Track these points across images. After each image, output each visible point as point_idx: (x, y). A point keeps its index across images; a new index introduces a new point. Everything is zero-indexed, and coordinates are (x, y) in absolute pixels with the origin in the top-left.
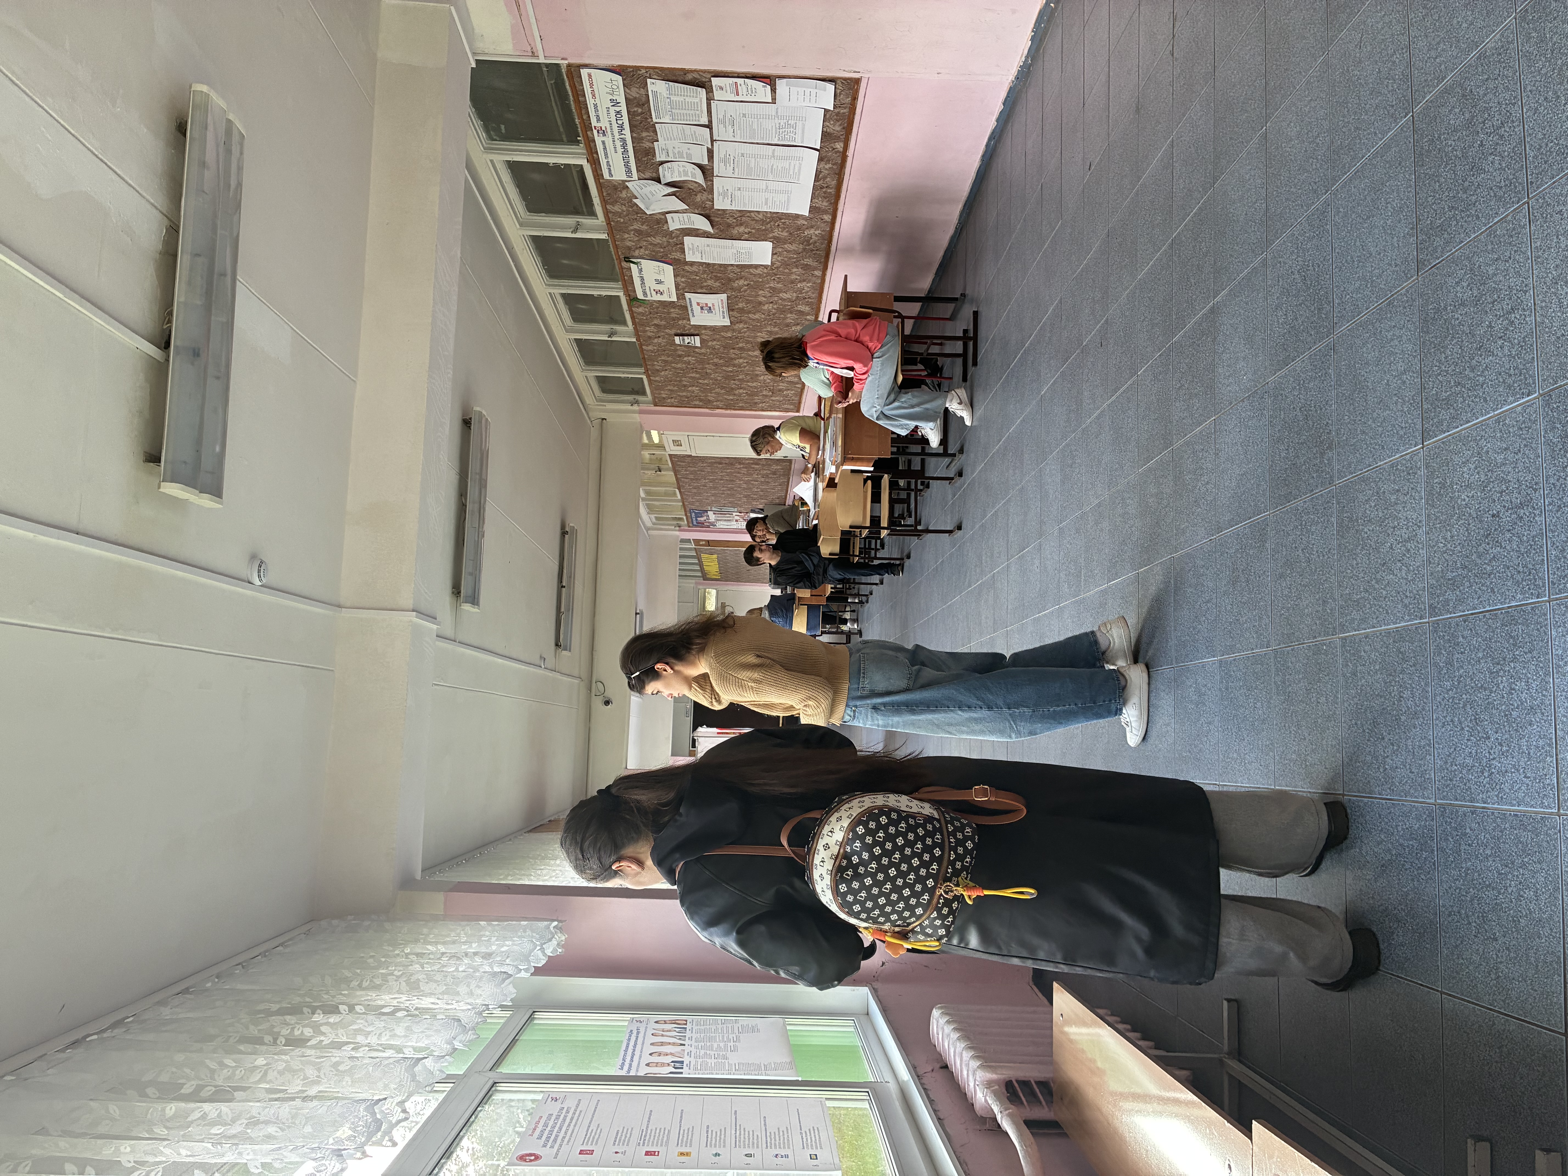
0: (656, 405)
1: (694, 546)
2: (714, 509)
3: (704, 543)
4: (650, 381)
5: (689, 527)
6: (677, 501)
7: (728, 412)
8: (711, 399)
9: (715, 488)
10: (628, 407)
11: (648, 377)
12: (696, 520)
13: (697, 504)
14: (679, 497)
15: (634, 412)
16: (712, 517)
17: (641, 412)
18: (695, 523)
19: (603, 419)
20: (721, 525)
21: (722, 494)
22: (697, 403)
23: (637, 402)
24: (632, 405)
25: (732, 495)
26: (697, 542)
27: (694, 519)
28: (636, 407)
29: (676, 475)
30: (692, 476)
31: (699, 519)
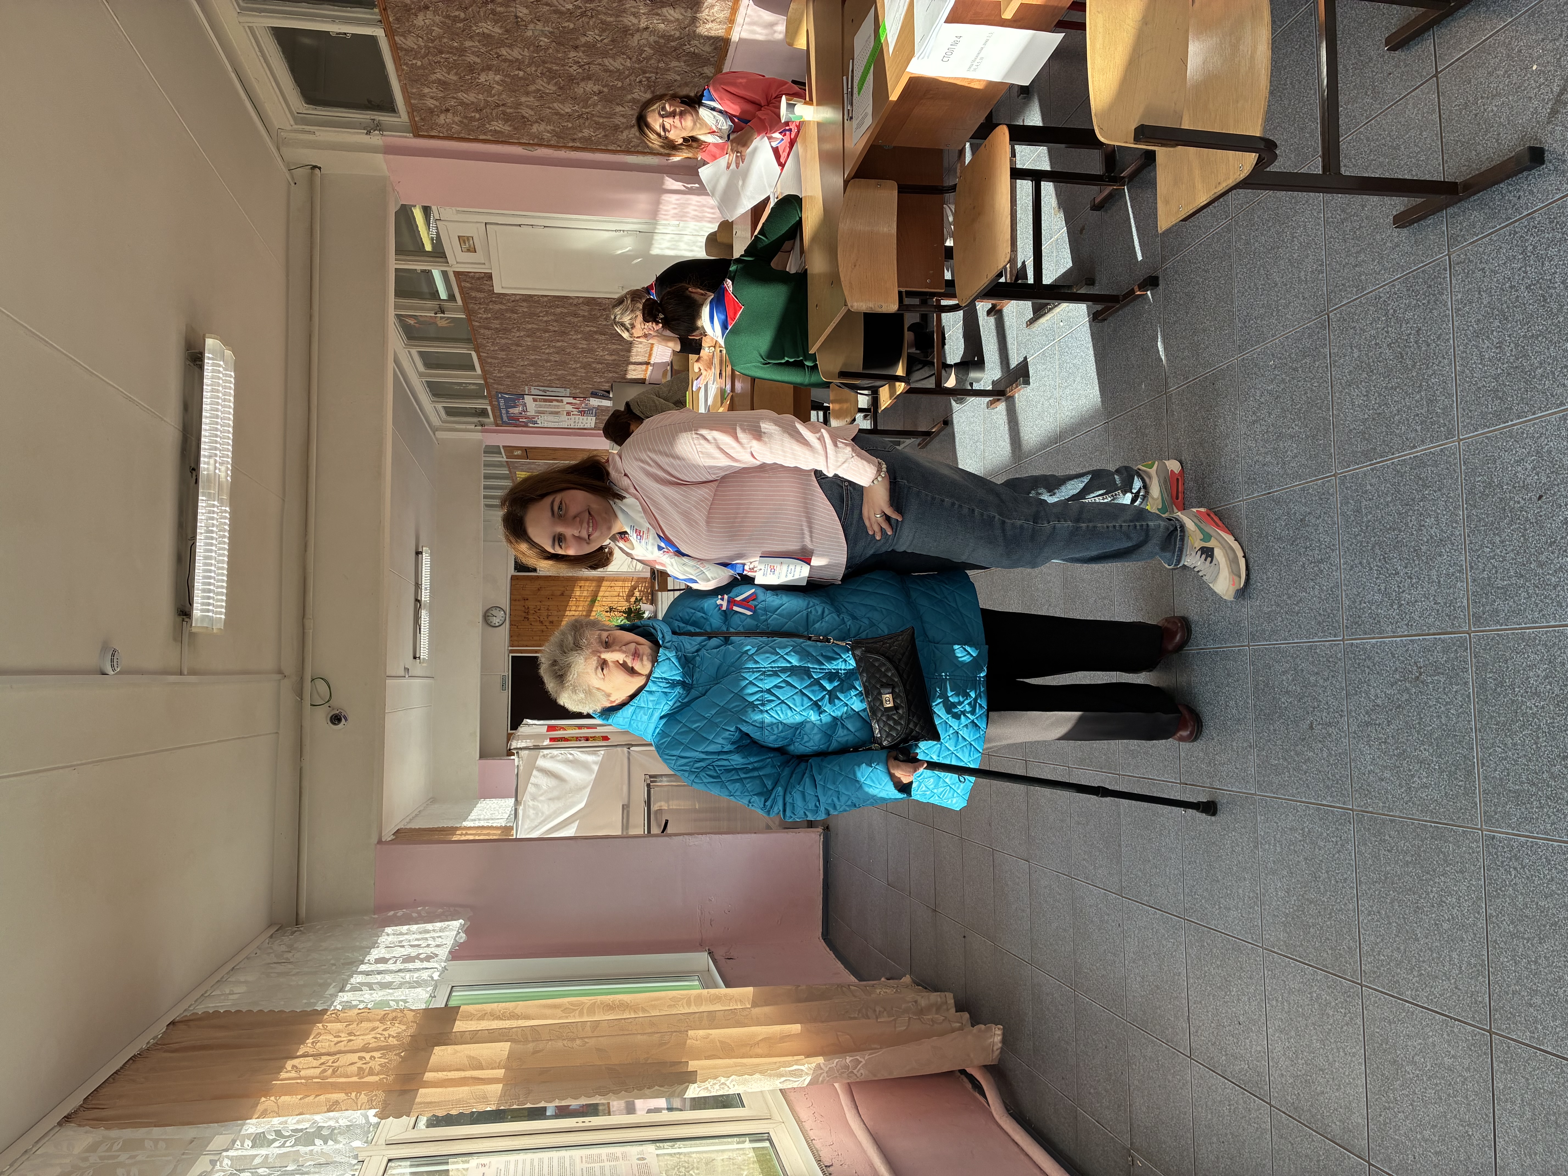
0: (417, 136)
1: (505, 459)
2: (534, 392)
3: (519, 452)
4: (395, 48)
5: (497, 425)
6: (478, 377)
7: (562, 154)
8: (527, 112)
9: (535, 349)
10: (362, 138)
11: (390, 33)
12: (507, 412)
13: (508, 381)
14: (479, 371)
15: (374, 150)
16: (531, 405)
17: (389, 150)
18: (505, 419)
19: (314, 167)
20: (545, 421)
21: (548, 361)
22: (498, 125)
23: (378, 127)
24: (369, 133)
25: (563, 364)
26: (509, 450)
27: (504, 411)
28: (376, 139)
29: (469, 319)
30: (496, 324)
31: (511, 411)
